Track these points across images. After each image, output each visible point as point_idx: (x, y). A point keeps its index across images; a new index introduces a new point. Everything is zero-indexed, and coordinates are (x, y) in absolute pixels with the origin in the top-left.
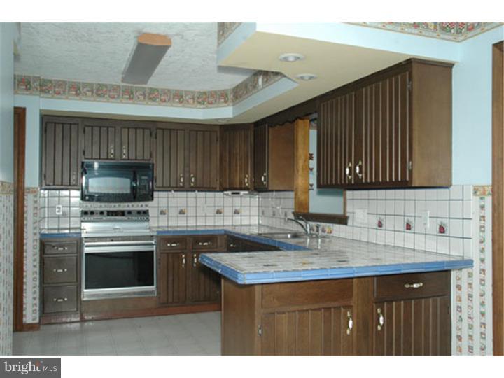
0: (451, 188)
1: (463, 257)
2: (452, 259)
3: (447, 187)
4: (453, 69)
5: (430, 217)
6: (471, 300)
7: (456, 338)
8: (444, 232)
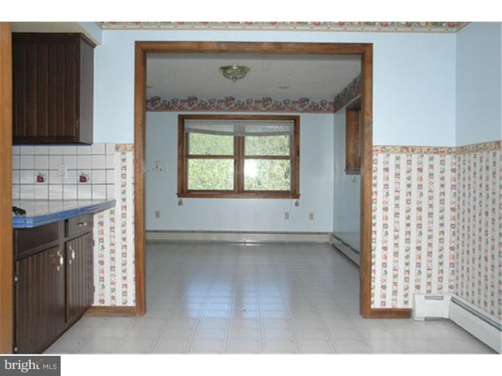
0: (93, 145)
1: (106, 200)
2: (94, 203)
3: (90, 144)
4: (95, 49)
5: (68, 170)
6: (114, 232)
7: (97, 264)
8: (85, 181)
